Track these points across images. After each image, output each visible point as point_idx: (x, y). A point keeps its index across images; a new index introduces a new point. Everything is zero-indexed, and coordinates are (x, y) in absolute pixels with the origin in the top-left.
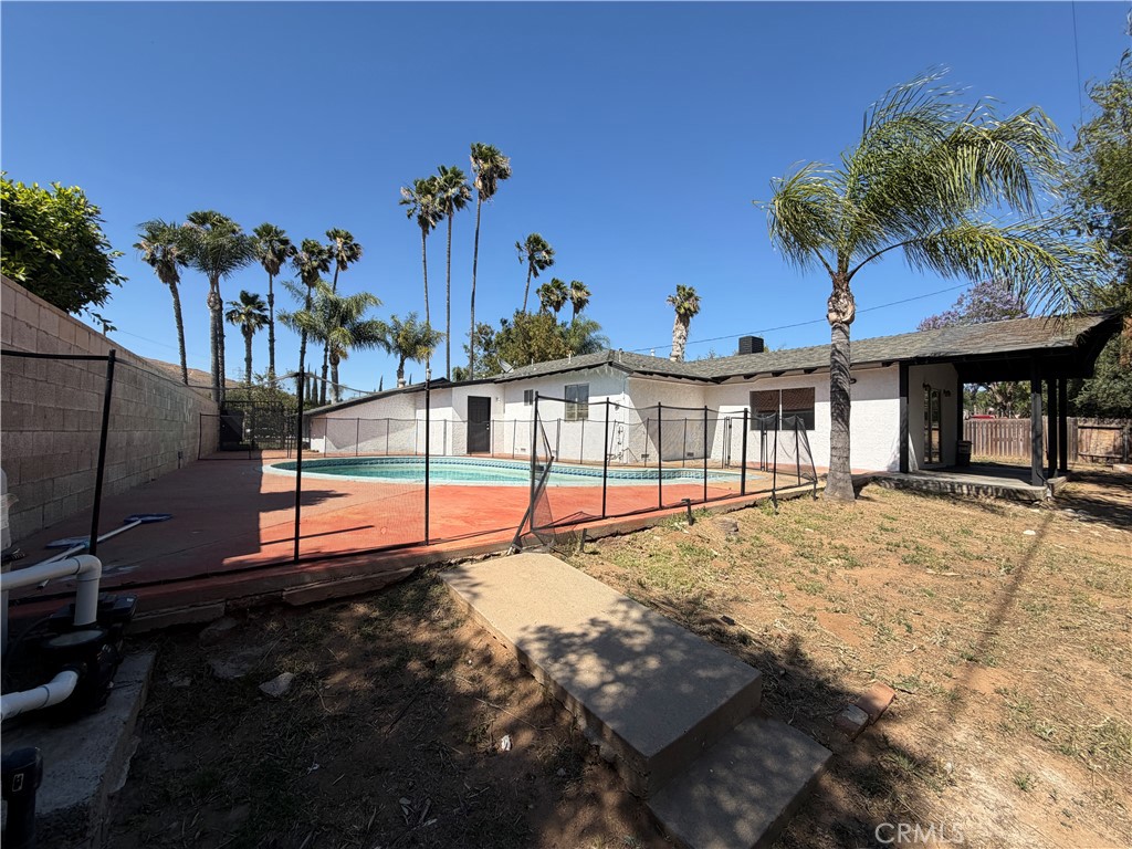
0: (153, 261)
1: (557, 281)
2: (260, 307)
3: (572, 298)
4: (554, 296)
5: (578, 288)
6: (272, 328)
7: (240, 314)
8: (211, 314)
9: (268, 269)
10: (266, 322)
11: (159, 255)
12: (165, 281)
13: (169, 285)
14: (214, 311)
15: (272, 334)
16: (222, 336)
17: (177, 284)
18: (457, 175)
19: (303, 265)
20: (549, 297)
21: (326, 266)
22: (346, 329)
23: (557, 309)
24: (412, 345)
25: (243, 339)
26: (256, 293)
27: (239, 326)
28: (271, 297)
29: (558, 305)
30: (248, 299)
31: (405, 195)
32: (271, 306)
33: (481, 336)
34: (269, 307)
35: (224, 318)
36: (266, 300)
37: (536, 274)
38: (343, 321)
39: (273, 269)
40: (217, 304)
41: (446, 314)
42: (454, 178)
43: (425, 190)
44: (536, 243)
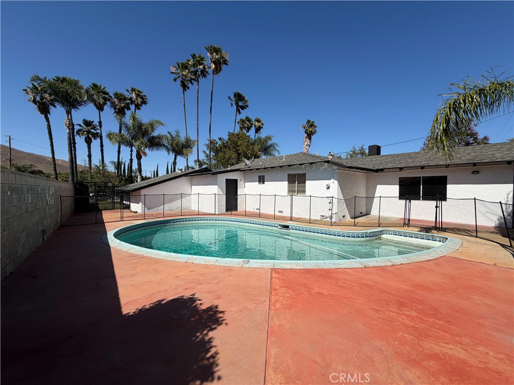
0: (34, 101)
1: (248, 118)
2: (94, 128)
3: (255, 126)
4: (246, 124)
5: (258, 121)
6: (101, 139)
7: (84, 131)
8: (68, 131)
9: (98, 108)
10: (98, 136)
11: (38, 99)
12: (42, 113)
13: (43, 115)
14: (69, 129)
15: (102, 142)
16: (75, 143)
17: (49, 115)
18: (202, 59)
19: (116, 105)
20: (243, 125)
21: (129, 107)
22: (145, 140)
23: (248, 131)
24: (180, 148)
25: (86, 145)
26: (92, 120)
27: (83, 138)
28: (100, 122)
29: (249, 129)
30: (88, 123)
31: (174, 70)
32: (101, 127)
33: (212, 145)
34: (99, 128)
35: (75, 133)
36: (98, 124)
37: (240, 113)
38: (143, 136)
39: (100, 108)
40: (71, 126)
41: (197, 133)
42: (200, 61)
43: (185, 67)
44: (239, 97)
